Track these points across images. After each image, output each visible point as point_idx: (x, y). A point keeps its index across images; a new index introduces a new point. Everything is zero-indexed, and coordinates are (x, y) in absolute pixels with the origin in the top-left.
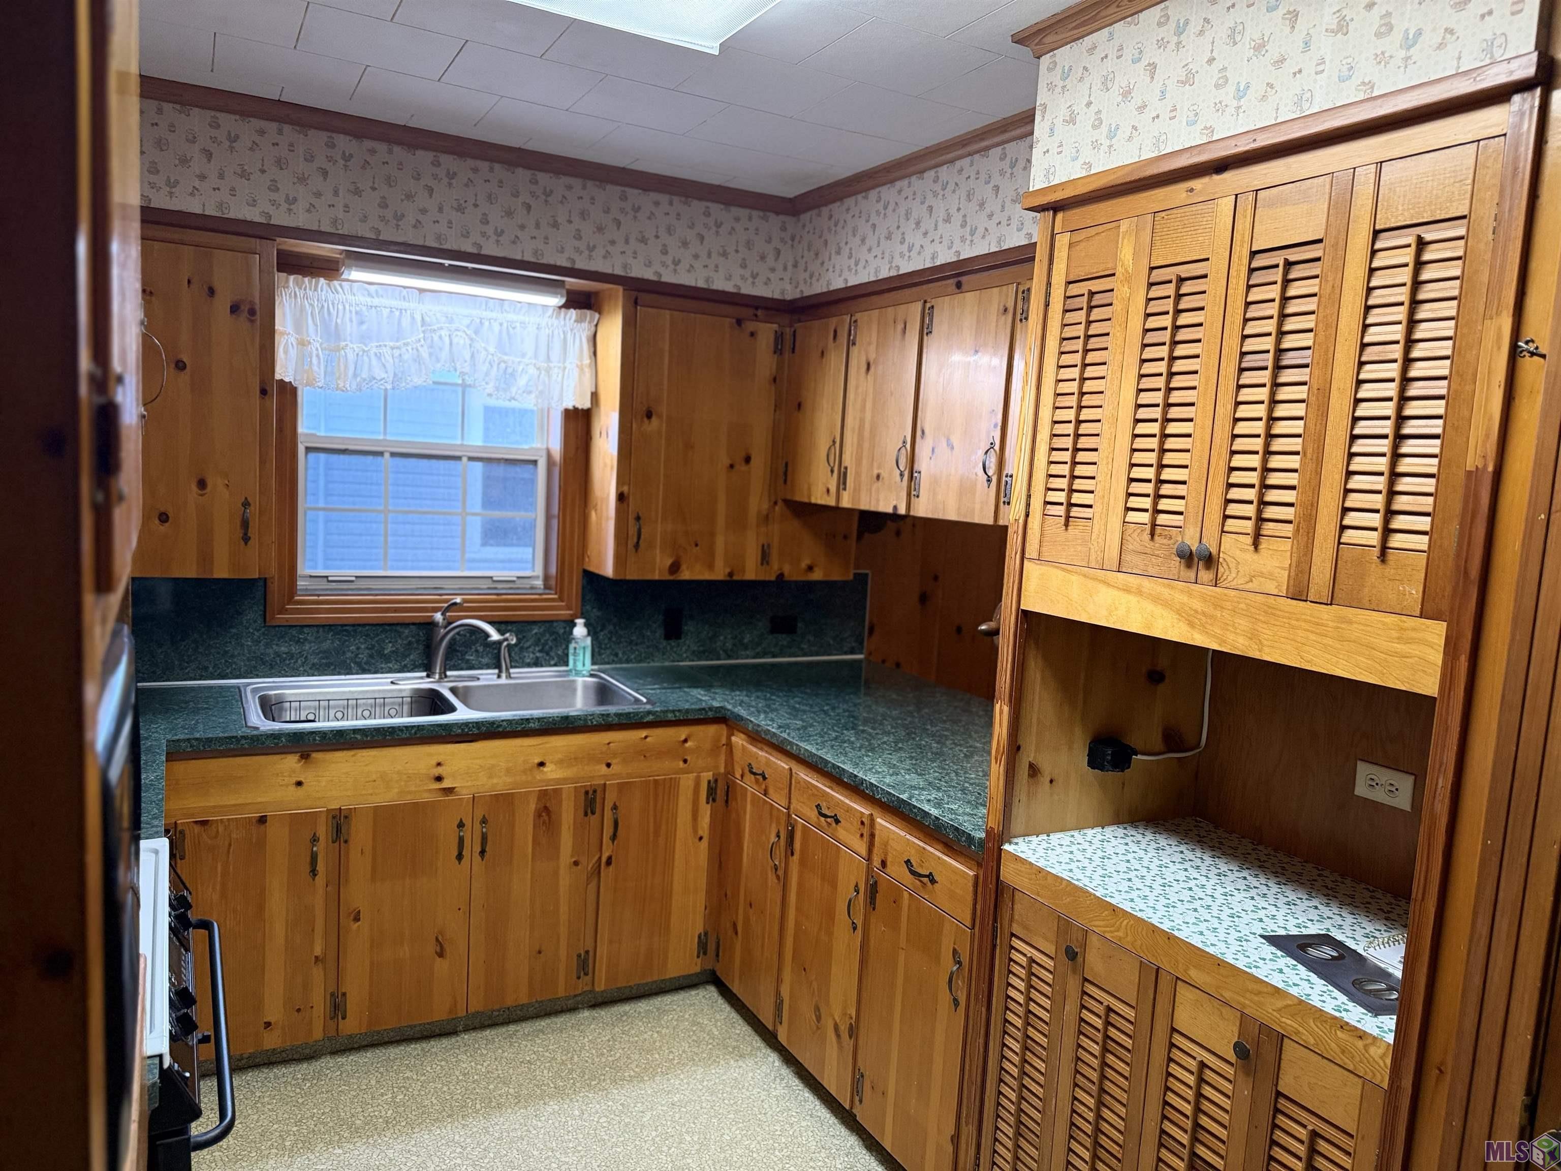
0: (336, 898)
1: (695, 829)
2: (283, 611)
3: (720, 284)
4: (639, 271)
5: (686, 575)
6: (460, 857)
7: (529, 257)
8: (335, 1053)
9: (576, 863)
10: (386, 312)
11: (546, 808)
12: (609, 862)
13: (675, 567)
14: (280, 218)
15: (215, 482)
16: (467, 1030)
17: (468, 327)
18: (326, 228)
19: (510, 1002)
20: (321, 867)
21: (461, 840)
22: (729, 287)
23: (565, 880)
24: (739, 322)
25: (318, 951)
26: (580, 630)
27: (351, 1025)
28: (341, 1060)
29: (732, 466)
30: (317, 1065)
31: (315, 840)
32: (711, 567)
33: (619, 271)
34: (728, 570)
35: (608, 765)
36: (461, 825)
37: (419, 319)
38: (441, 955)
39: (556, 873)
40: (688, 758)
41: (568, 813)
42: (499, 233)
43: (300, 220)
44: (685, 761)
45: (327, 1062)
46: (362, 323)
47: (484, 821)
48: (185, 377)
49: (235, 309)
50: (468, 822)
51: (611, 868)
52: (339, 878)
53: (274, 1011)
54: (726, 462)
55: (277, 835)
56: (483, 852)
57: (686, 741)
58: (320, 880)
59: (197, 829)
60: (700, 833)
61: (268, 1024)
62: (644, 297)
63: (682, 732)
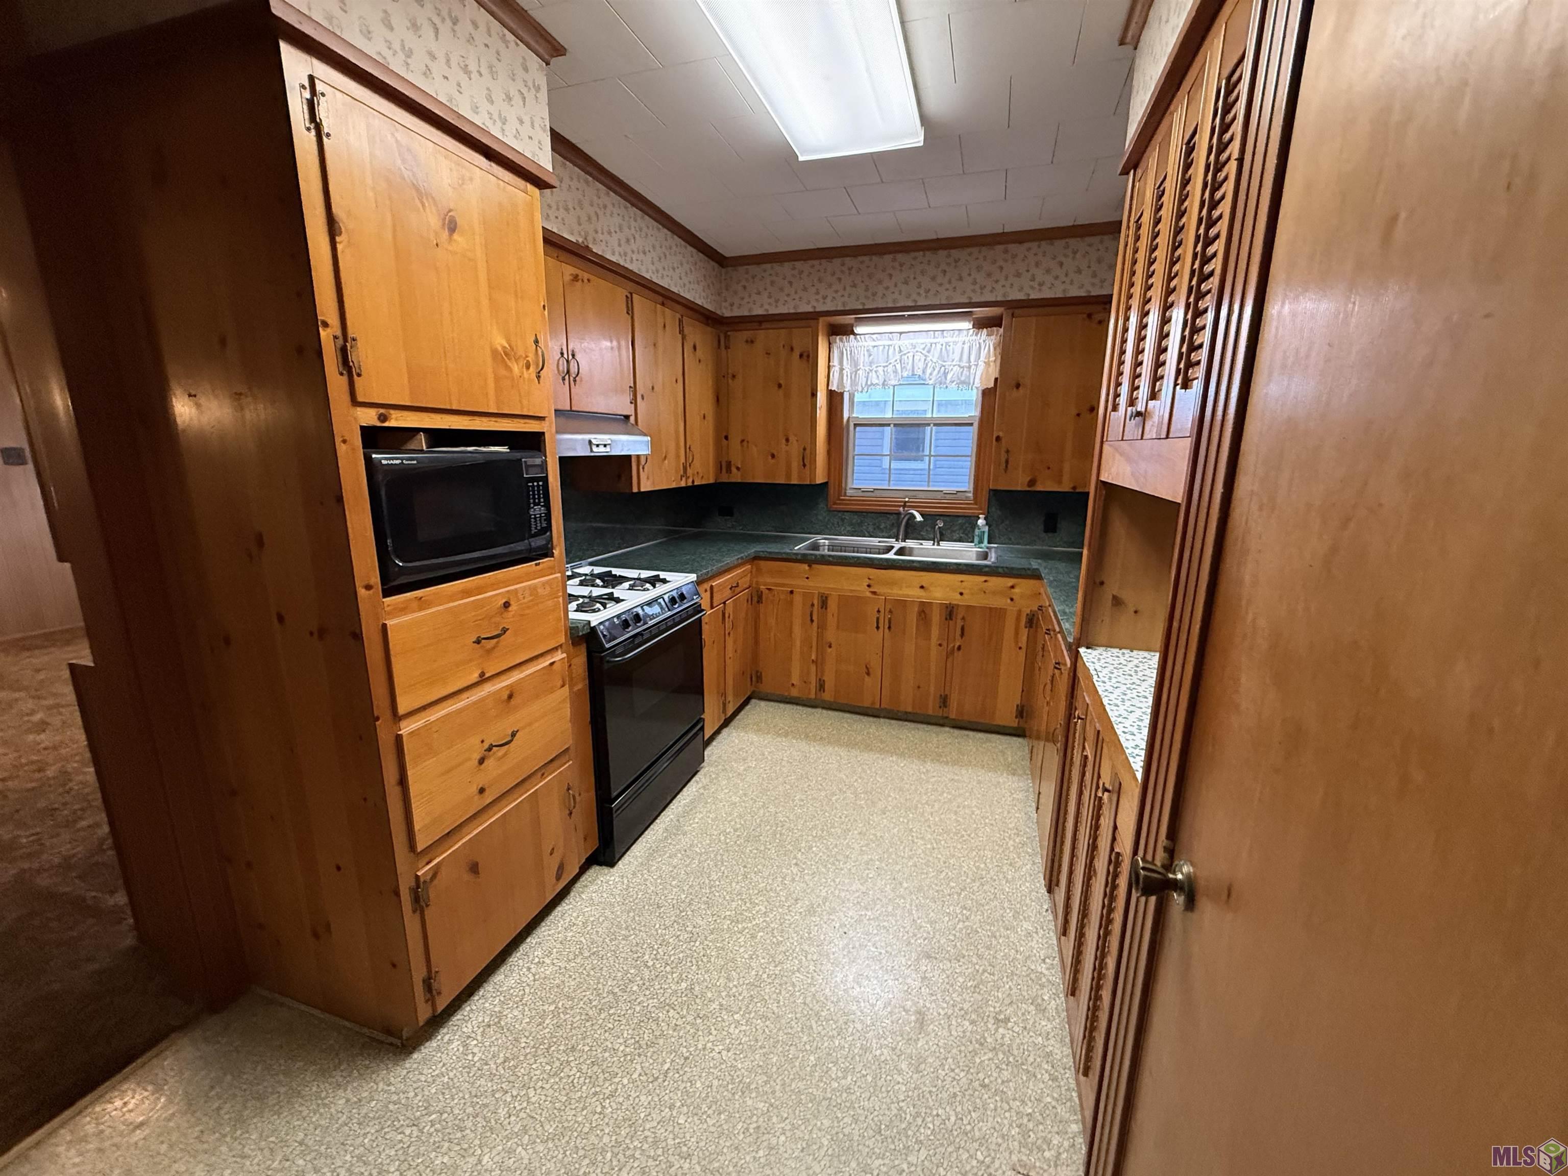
0: (820, 636)
1: (1017, 642)
2: (835, 504)
3: (1074, 292)
4: (1016, 295)
5: (1039, 487)
6: (878, 628)
7: (944, 302)
8: (823, 708)
9: (940, 645)
10: (881, 348)
11: (923, 611)
12: (959, 648)
13: (1032, 482)
14: (821, 308)
15: (792, 439)
16: (884, 717)
17: (924, 349)
18: (840, 308)
19: (902, 709)
20: (815, 618)
21: (878, 619)
22: (1082, 293)
23: (934, 651)
24: (1090, 316)
25: (813, 657)
26: (981, 522)
27: (827, 696)
28: (824, 711)
29: (1078, 415)
30: (814, 710)
31: (813, 605)
32: (1060, 482)
33: (999, 299)
34: (1072, 485)
35: (961, 594)
36: (879, 611)
37: (897, 349)
38: (868, 674)
39: (929, 649)
40: (1014, 597)
41: (936, 617)
42: (927, 291)
43: (829, 306)
44: (1012, 600)
45: (819, 710)
46: (870, 355)
47: (890, 612)
48: (781, 392)
49: (801, 356)
50: (882, 610)
51: (960, 652)
52: (822, 627)
53: (795, 679)
54: (1074, 412)
55: (798, 599)
56: (889, 628)
57: (1012, 587)
58: (815, 624)
59: (767, 591)
60: (1020, 645)
61: (793, 685)
62: (1017, 312)
63: (1010, 582)
